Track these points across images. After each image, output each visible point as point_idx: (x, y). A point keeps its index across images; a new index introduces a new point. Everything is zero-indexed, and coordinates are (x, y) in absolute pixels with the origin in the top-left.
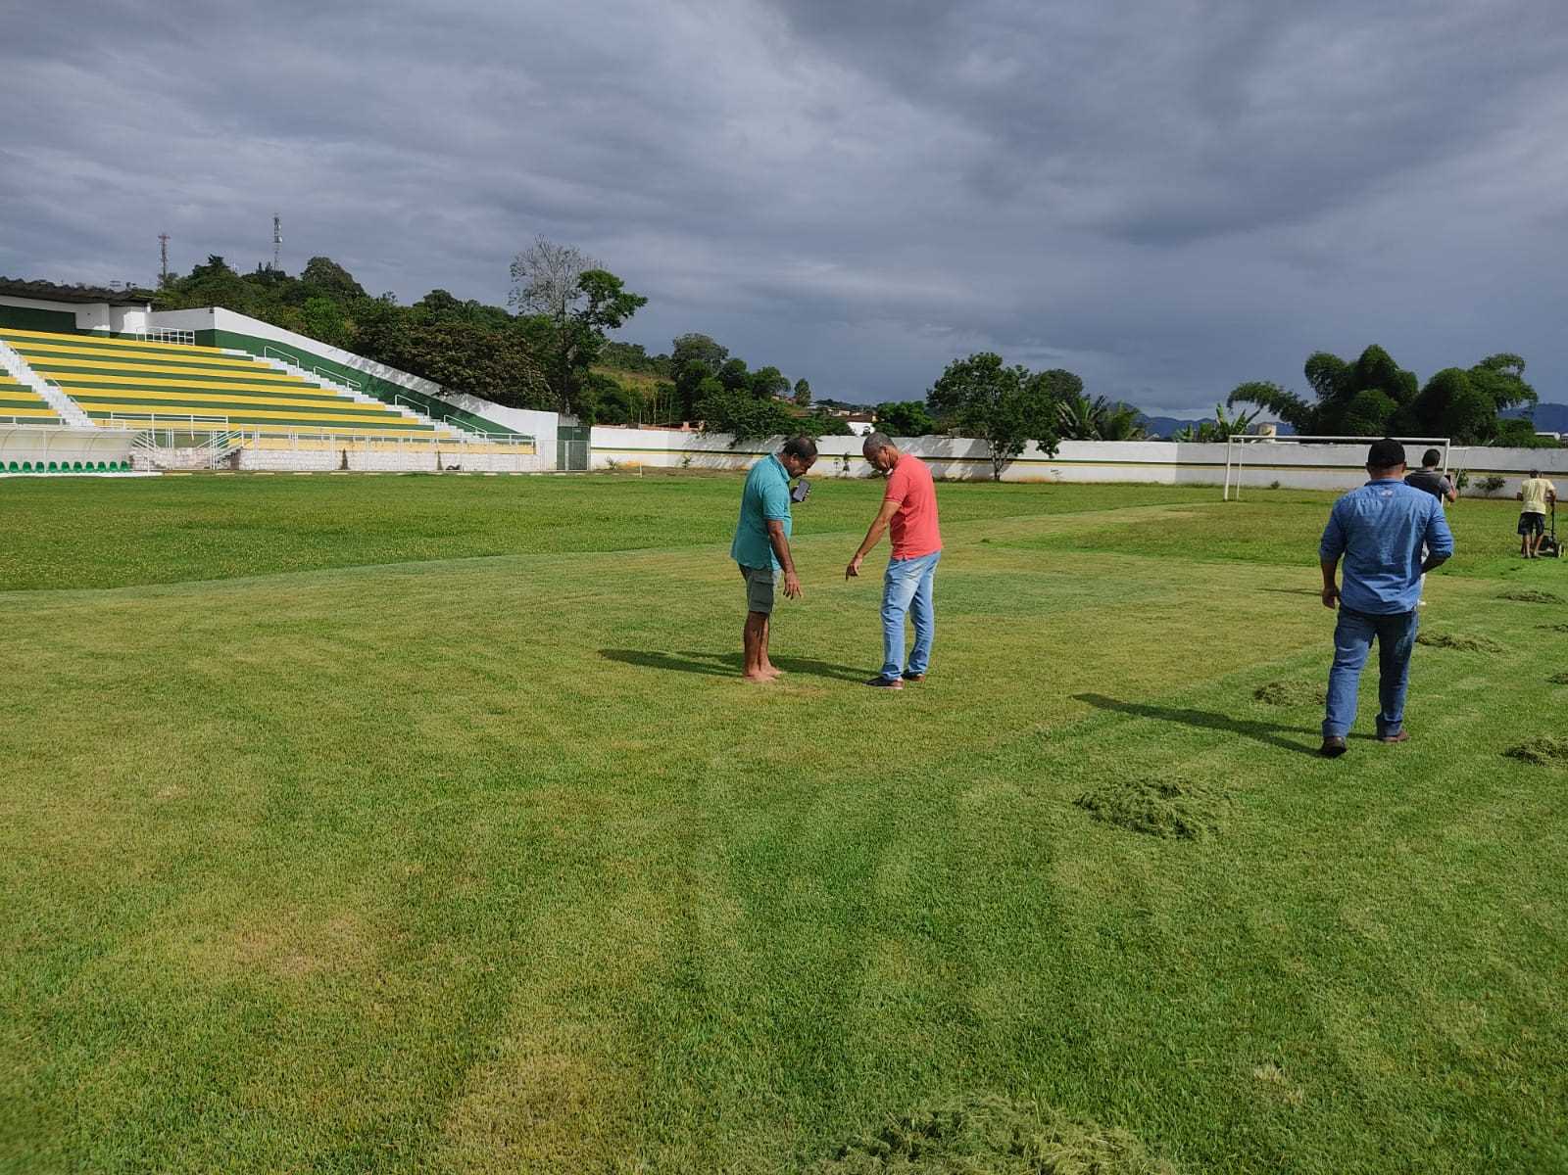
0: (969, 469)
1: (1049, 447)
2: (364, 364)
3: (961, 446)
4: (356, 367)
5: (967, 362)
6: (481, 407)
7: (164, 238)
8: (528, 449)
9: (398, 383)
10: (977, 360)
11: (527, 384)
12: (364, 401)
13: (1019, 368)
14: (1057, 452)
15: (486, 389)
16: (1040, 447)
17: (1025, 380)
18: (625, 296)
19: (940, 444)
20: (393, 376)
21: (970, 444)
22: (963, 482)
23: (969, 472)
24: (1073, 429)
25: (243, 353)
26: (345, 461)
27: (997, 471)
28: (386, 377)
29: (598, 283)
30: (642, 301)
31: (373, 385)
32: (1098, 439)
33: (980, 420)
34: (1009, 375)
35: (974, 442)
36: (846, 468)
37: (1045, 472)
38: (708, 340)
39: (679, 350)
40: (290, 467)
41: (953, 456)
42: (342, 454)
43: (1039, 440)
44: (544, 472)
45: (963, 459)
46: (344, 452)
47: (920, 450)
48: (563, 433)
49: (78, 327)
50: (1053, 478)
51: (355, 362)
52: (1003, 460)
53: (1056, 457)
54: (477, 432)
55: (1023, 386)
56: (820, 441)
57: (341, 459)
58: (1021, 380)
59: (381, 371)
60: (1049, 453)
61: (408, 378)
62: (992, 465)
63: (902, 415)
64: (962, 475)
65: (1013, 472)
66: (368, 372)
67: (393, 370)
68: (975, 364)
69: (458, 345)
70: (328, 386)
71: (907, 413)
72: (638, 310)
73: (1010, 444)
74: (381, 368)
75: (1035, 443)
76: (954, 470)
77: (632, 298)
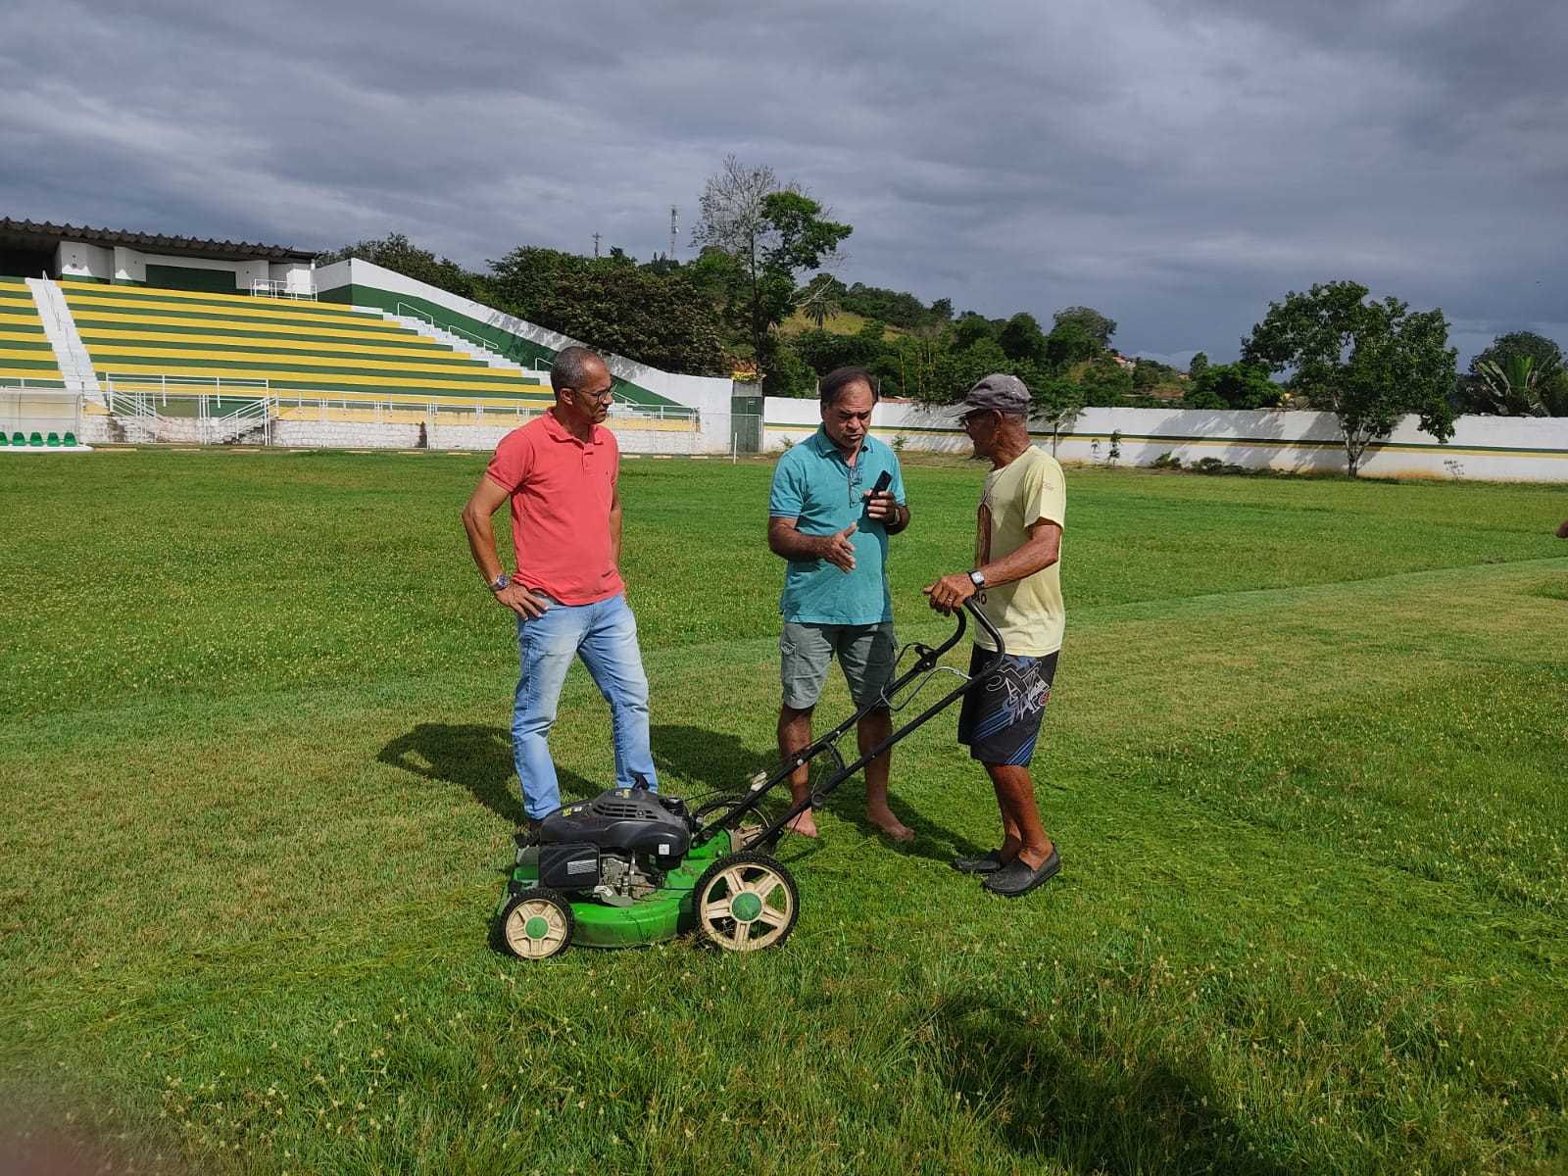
0: (1308, 458)
1: (1439, 426)
2: (507, 322)
3: (1297, 423)
4: (497, 325)
5: (1308, 295)
6: (638, 372)
7: (597, 237)
8: (690, 425)
9: (543, 344)
10: (1325, 292)
11: (690, 343)
12: (501, 365)
13: (1391, 301)
14: (1452, 433)
15: (638, 349)
16: (1424, 426)
17: (1402, 320)
18: (820, 225)
19: (1262, 421)
20: (538, 336)
21: (1313, 420)
22: (1300, 477)
23: (1308, 461)
24: (1502, 401)
25: (378, 311)
26: (423, 438)
27: (1352, 460)
28: (530, 337)
29: (788, 210)
30: (846, 232)
31: (516, 346)
32: (1544, 415)
33: (1319, 382)
34: (1376, 311)
35: (1318, 418)
36: (1114, 454)
37: (1434, 463)
38: (1094, 313)
39: (1059, 325)
40: (345, 443)
41: (1284, 437)
42: (419, 428)
43: (1422, 415)
44: (709, 455)
45: (1301, 443)
46: (423, 425)
47: (1232, 428)
48: (738, 404)
49: (238, 287)
50: (1446, 473)
51: (497, 320)
52: (1362, 443)
53: (1451, 441)
54: (627, 404)
55: (1397, 330)
56: (1083, 415)
57: (419, 434)
58: (1396, 320)
59: (525, 330)
60: (1439, 434)
61: (554, 338)
62: (1345, 453)
63: (1235, 381)
64: (1297, 467)
65: (1380, 463)
66: (511, 331)
67: (538, 328)
68: (1320, 297)
69: (611, 295)
70: (464, 348)
71: (1240, 378)
72: (840, 244)
73: (1368, 420)
74: (524, 325)
75: (1413, 420)
76: (1285, 459)
77: (830, 228)
